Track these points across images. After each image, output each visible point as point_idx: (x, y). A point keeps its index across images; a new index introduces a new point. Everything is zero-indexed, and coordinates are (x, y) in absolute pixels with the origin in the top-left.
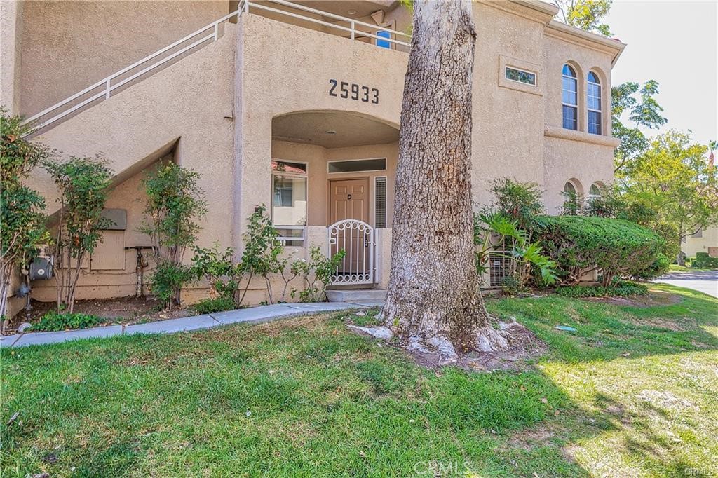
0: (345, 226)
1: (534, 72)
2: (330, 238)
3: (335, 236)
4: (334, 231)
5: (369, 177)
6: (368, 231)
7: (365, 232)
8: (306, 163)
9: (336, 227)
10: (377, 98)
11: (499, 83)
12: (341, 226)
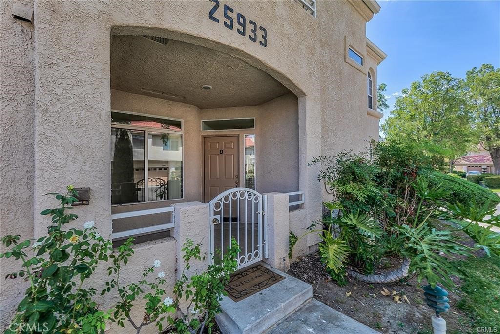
0: (231, 197)
1: (363, 55)
2: (213, 217)
3: (219, 213)
4: (217, 206)
5: (239, 135)
6: (256, 199)
7: (254, 200)
8: (182, 121)
9: (220, 200)
10: (265, 40)
11: (345, 59)
12: (227, 198)
